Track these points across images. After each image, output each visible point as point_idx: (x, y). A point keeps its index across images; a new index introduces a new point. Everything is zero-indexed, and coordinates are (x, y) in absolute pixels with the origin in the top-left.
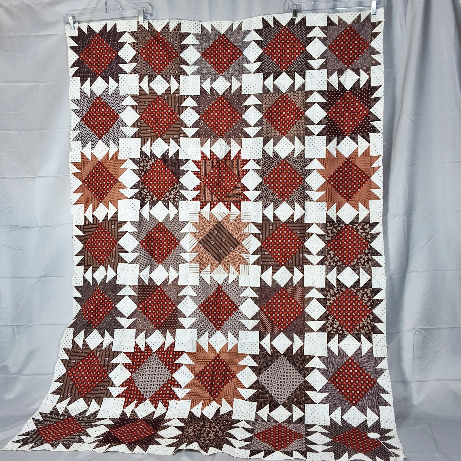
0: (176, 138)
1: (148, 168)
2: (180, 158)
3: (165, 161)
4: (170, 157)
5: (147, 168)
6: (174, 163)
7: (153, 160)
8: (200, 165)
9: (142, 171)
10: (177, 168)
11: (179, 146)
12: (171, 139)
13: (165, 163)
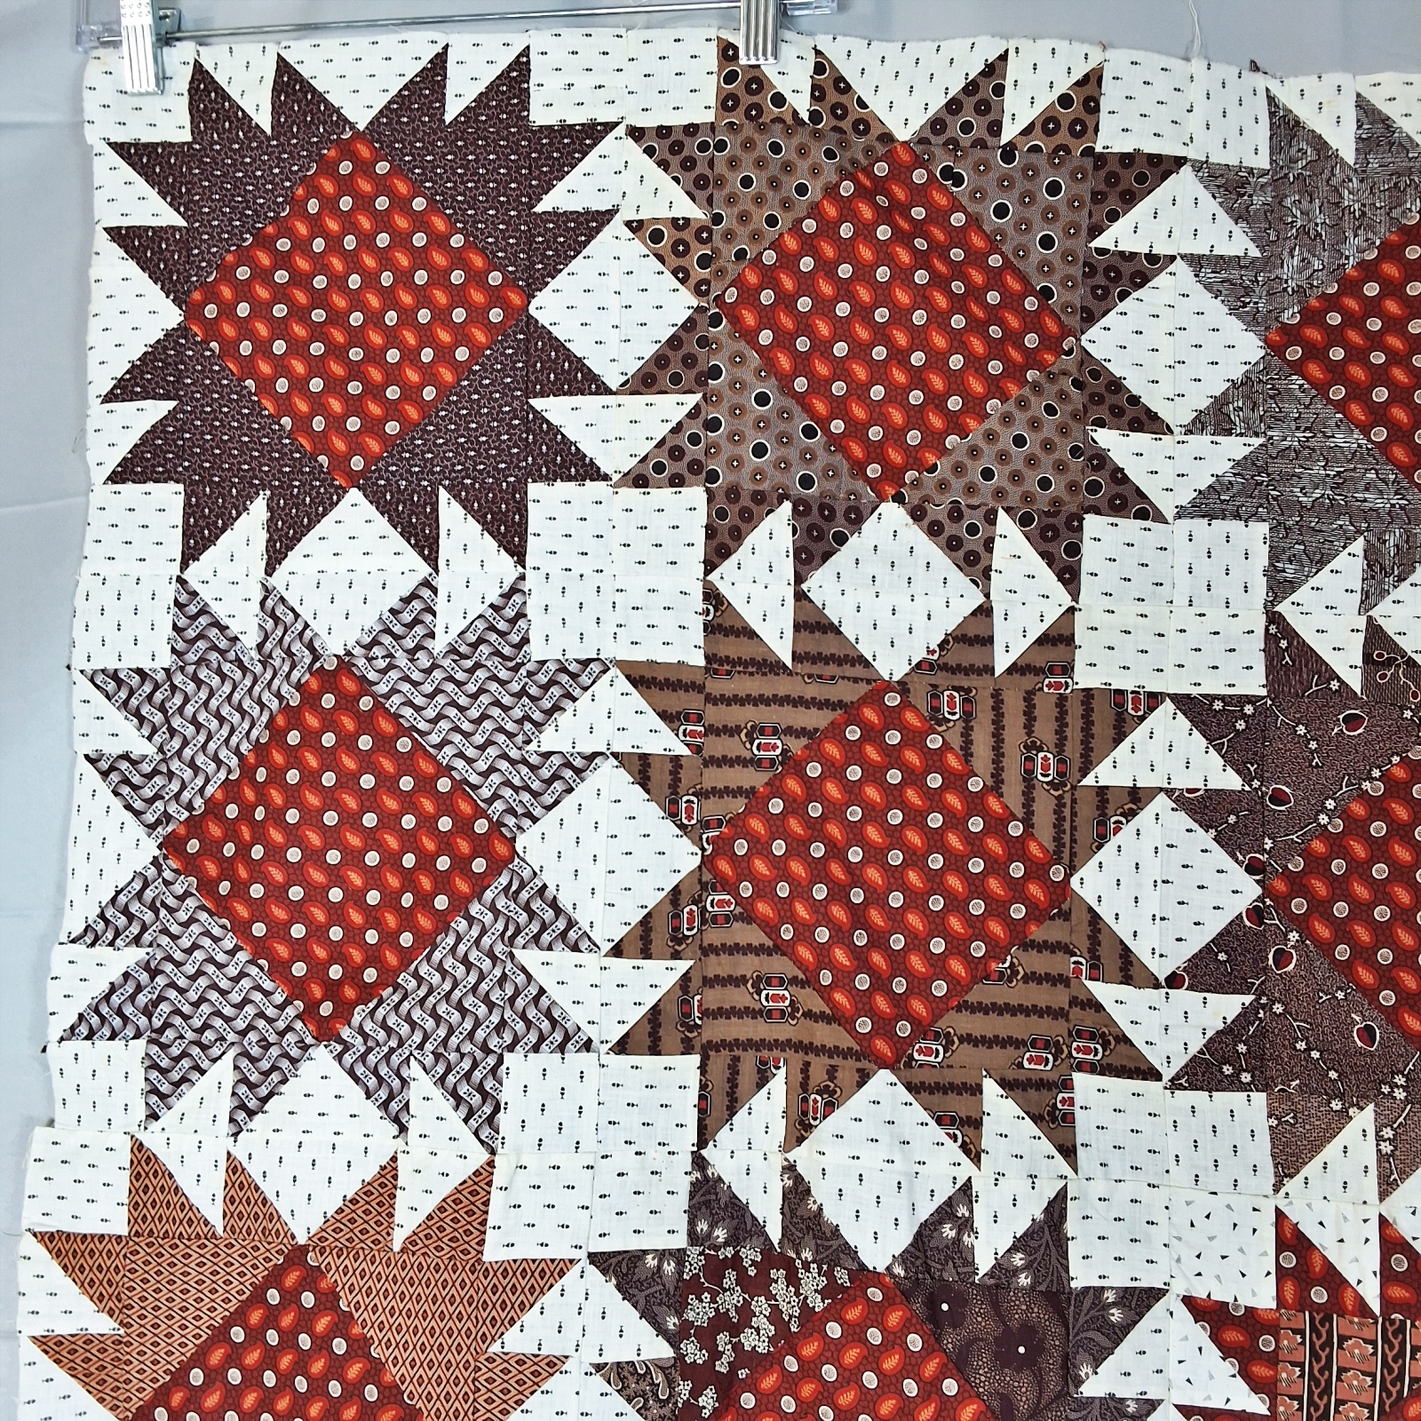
0: (1042, 1084)
1: (756, 1340)
2: (1082, 1275)
3: (932, 1304)
4: (984, 1263)
5: (749, 1340)
6: (1028, 1333)
7: (811, 1282)
8: (1273, 1359)
9: (701, 1376)
10: (1053, 1384)
11: (1068, 1152)
12: (990, 1088)
13: (934, 1325)
